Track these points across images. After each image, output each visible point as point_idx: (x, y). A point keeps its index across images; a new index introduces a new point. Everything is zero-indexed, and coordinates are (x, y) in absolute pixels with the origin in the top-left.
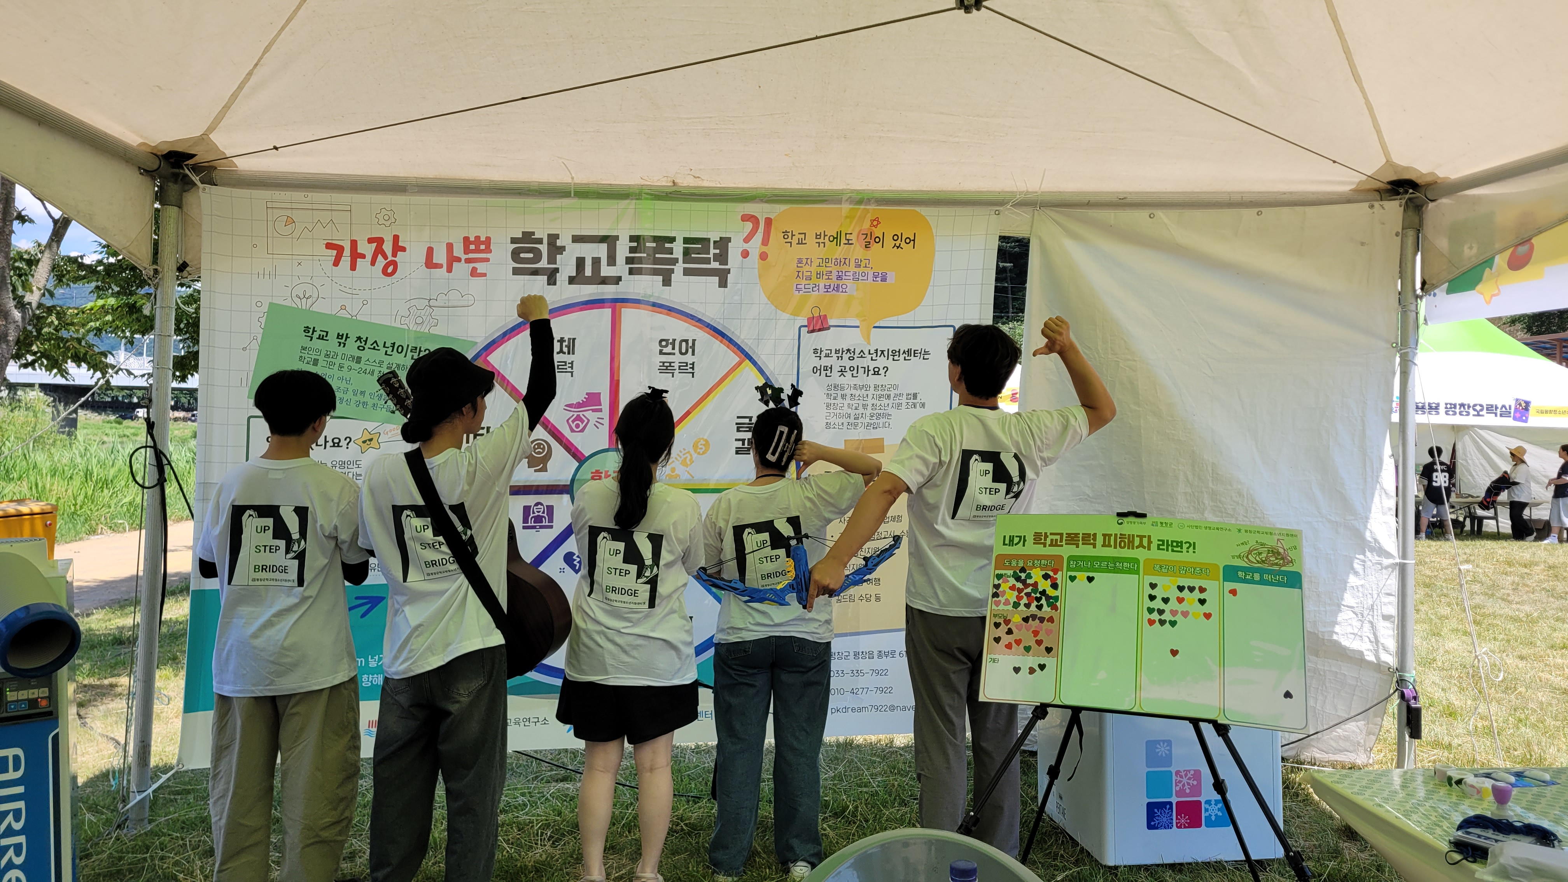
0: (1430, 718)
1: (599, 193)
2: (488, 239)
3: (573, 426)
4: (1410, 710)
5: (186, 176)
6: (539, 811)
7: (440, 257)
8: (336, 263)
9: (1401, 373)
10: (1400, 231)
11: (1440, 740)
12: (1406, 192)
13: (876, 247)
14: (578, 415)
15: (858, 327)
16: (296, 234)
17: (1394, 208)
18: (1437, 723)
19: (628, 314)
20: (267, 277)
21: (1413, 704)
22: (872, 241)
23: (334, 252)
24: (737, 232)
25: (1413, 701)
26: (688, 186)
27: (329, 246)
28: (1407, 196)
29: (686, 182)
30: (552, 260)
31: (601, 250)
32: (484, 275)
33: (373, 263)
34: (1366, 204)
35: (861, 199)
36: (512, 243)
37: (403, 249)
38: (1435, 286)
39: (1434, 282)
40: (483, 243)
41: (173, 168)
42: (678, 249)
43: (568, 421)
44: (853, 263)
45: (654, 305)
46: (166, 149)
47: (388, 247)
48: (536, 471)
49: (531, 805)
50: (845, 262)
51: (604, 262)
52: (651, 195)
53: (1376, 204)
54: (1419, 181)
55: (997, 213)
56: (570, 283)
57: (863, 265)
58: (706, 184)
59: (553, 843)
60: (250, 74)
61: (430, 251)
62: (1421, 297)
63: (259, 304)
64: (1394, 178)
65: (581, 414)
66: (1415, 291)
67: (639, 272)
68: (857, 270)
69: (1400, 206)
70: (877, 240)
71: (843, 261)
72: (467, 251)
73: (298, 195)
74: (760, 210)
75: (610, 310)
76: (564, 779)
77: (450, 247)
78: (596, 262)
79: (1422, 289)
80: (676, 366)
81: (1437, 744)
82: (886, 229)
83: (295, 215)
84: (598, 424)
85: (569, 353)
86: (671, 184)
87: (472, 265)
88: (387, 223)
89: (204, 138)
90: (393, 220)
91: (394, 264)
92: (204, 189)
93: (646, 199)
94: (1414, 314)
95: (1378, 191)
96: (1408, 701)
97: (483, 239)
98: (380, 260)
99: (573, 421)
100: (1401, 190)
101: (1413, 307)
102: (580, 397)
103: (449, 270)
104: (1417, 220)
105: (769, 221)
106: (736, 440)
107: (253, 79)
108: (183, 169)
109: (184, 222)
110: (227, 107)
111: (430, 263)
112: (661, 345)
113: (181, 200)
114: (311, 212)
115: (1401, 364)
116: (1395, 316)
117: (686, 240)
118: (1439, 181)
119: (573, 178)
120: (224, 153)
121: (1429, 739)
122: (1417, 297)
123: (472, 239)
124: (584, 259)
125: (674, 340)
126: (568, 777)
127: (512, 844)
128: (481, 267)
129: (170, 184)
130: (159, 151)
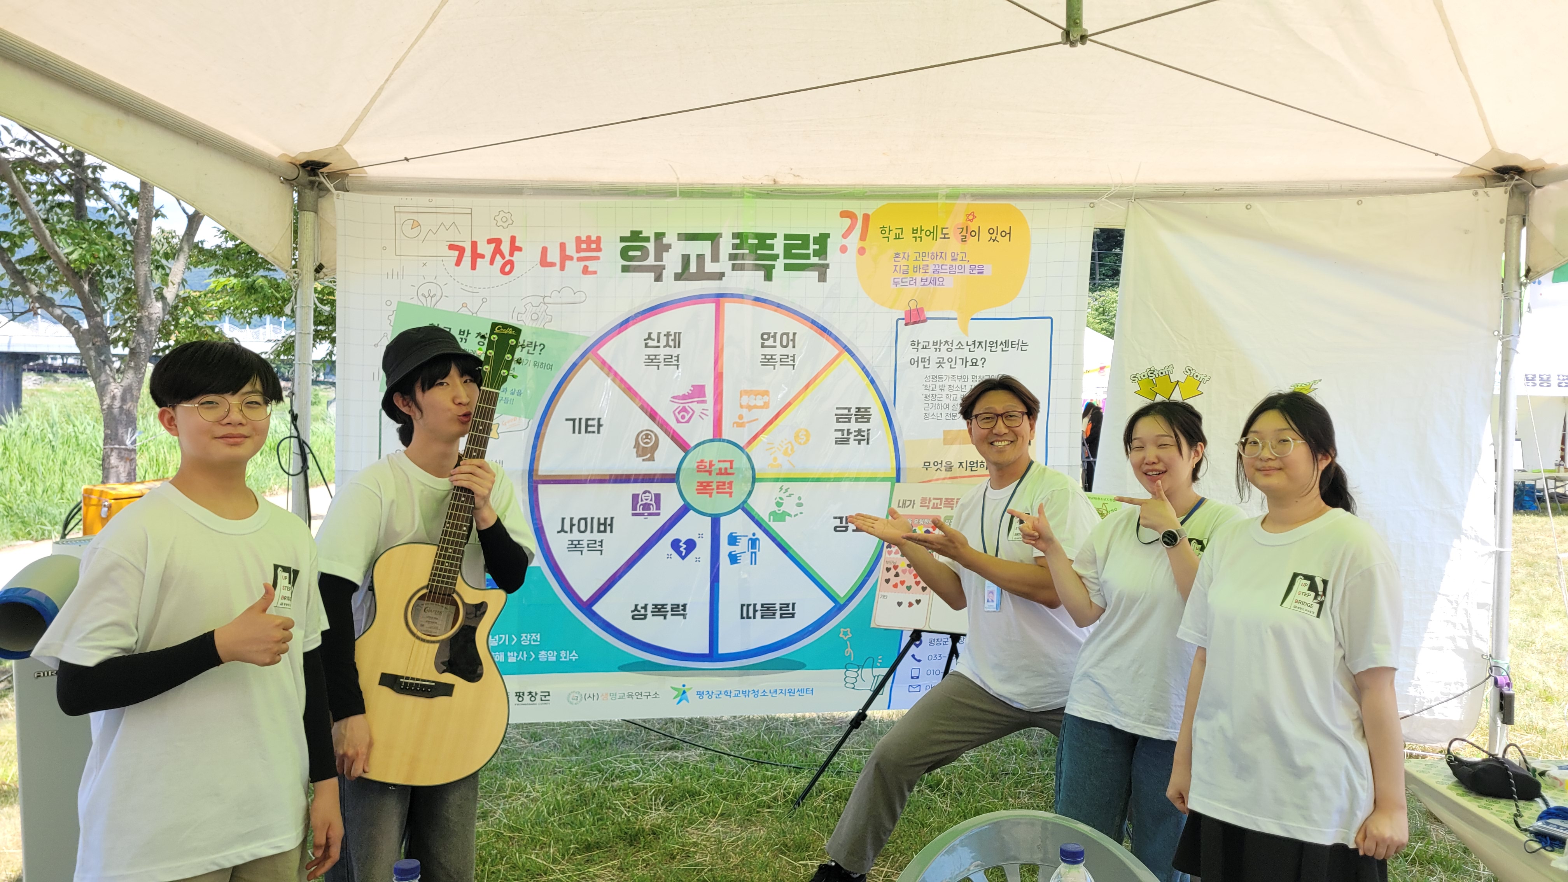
0: (1525, 702)
1: (703, 193)
2: (599, 238)
3: (679, 417)
4: (1502, 696)
5: (321, 183)
6: (652, 778)
7: (554, 256)
8: (458, 263)
9: (1503, 361)
10: (1505, 218)
11: (1535, 725)
12: (1512, 178)
13: (972, 241)
14: (684, 407)
15: (956, 319)
16: (421, 237)
17: (1499, 195)
18: (1532, 707)
19: (730, 308)
20: (395, 277)
21: (1506, 690)
22: (968, 235)
23: (456, 253)
24: (835, 227)
25: (1506, 688)
26: (788, 184)
27: (452, 247)
28: (1513, 182)
29: (787, 180)
30: (658, 257)
31: (705, 247)
32: (595, 273)
33: (492, 262)
34: (1471, 192)
35: (955, 194)
36: (621, 241)
37: (520, 249)
38: (1539, 274)
39: (1539, 270)
40: (593, 242)
41: (310, 176)
42: (779, 246)
43: (674, 412)
44: (949, 257)
45: (757, 299)
46: (303, 159)
47: (505, 248)
48: (644, 460)
49: (643, 772)
50: (942, 255)
51: (708, 258)
52: (753, 193)
53: (1481, 191)
54: (1525, 167)
55: (1092, 205)
56: (676, 279)
57: (959, 258)
58: (805, 182)
59: (666, 808)
60: (381, 89)
61: (544, 250)
62: (1525, 285)
63: (389, 303)
64: (1499, 164)
65: (686, 405)
66: (1519, 278)
67: (742, 268)
68: (954, 263)
69: (1506, 193)
70: (973, 234)
71: (939, 254)
72: (579, 250)
73: (422, 200)
74: (859, 208)
75: (714, 305)
76: (672, 748)
77: (563, 246)
78: (700, 258)
79: (1526, 276)
80: (778, 358)
81: (1531, 729)
82: (982, 223)
83: (421, 218)
84: (703, 416)
85: (675, 347)
86: (772, 182)
87: (583, 264)
88: (505, 225)
89: (338, 148)
90: (511, 222)
91: (511, 263)
92: (338, 195)
93: (748, 197)
94: (1518, 301)
95: (1482, 177)
96: (1501, 687)
97: (594, 238)
98: (499, 261)
99: (679, 413)
100: (1507, 177)
101: (1516, 295)
102: (686, 390)
103: (562, 268)
104: (1523, 207)
105: (866, 217)
106: (836, 430)
107: (384, 93)
108: (319, 177)
109: (319, 225)
110: (359, 120)
111: (544, 262)
112: (762, 338)
113: (317, 206)
114: (435, 215)
115: (1502, 353)
116: (1497, 303)
117: (787, 237)
118: (1546, 168)
119: (678, 179)
120: (356, 162)
121: (1523, 723)
122: (1521, 284)
123: (584, 238)
124: (689, 256)
125: (775, 333)
126: (676, 746)
127: (629, 807)
128: (592, 266)
129: (307, 191)
130: (297, 161)
